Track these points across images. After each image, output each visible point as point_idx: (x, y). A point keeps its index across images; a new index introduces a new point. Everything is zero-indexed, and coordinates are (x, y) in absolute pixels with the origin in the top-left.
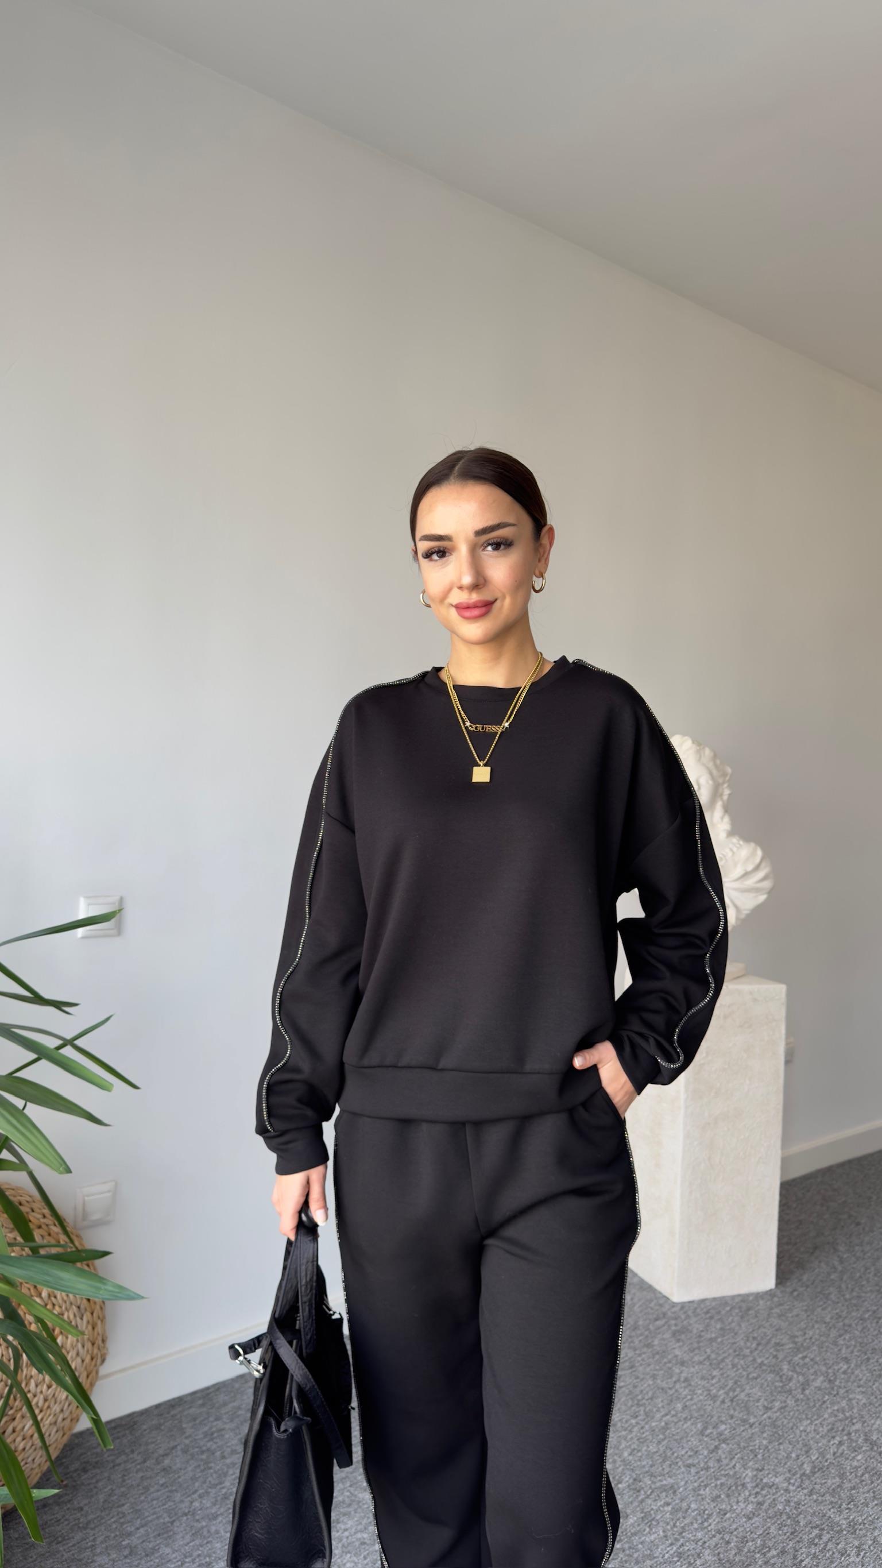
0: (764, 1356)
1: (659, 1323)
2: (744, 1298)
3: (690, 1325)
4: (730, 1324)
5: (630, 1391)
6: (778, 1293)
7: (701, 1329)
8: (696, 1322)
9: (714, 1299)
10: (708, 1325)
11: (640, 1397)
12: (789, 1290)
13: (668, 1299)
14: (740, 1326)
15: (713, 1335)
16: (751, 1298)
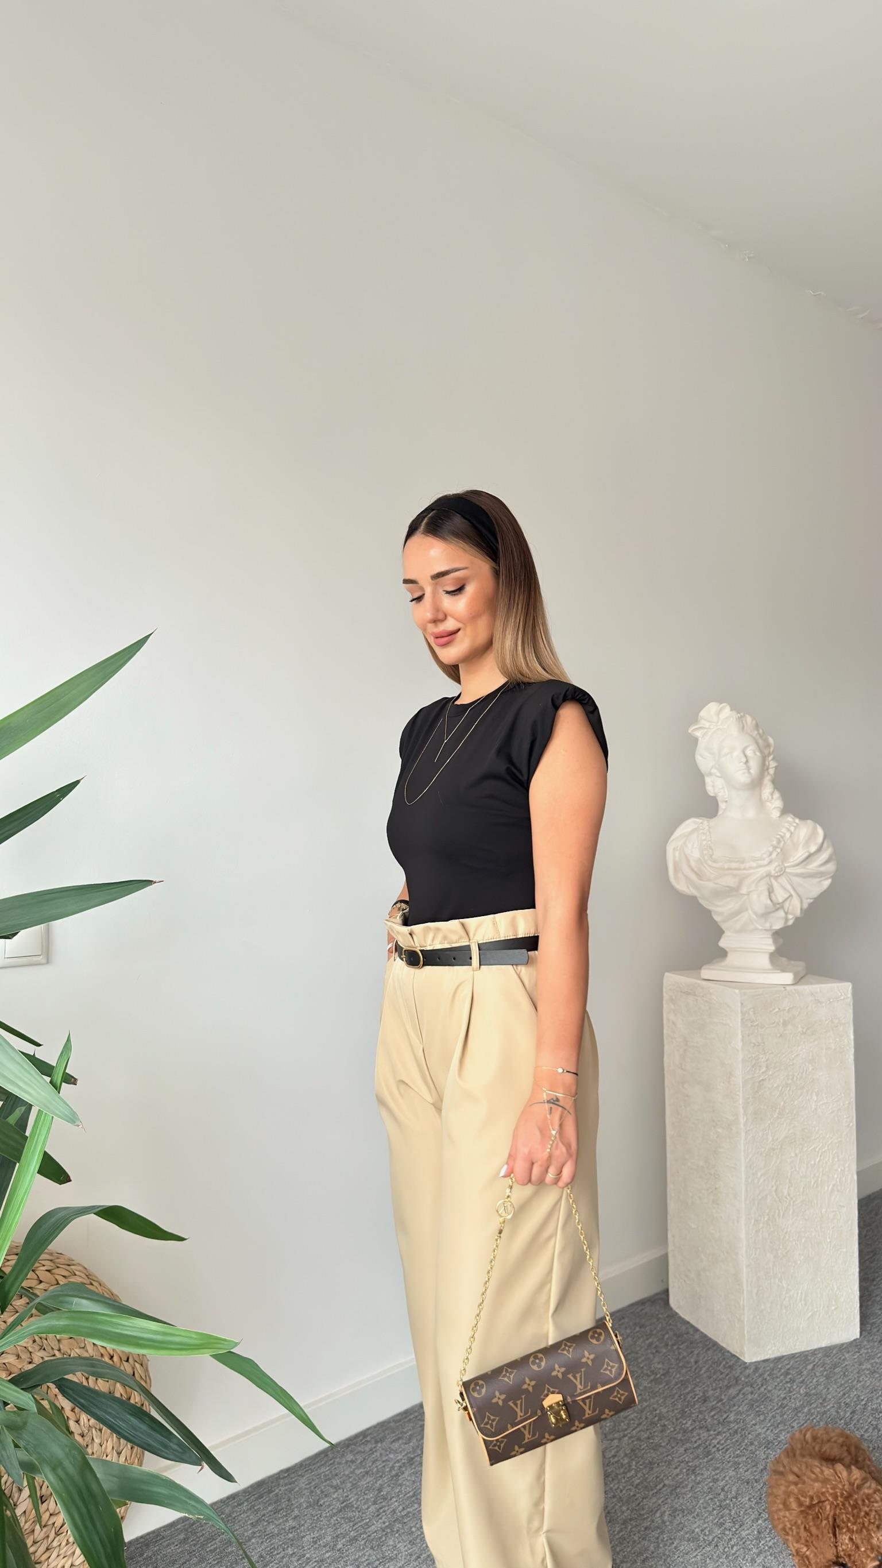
0: (862, 1428)
1: (733, 1391)
2: (827, 1351)
3: (769, 1391)
4: (815, 1388)
5: (711, 1488)
6: (865, 1343)
7: (784, 1396)
8: (775, 1388)
9: (793, 1356)
10: (790, 1392)
11: (722, 1497)
12: (876, 1337)
13: (738, 1358)
14: (828, 1389)
15: (798, 1404)
16: (834, 1352)
